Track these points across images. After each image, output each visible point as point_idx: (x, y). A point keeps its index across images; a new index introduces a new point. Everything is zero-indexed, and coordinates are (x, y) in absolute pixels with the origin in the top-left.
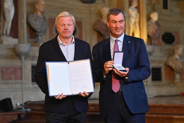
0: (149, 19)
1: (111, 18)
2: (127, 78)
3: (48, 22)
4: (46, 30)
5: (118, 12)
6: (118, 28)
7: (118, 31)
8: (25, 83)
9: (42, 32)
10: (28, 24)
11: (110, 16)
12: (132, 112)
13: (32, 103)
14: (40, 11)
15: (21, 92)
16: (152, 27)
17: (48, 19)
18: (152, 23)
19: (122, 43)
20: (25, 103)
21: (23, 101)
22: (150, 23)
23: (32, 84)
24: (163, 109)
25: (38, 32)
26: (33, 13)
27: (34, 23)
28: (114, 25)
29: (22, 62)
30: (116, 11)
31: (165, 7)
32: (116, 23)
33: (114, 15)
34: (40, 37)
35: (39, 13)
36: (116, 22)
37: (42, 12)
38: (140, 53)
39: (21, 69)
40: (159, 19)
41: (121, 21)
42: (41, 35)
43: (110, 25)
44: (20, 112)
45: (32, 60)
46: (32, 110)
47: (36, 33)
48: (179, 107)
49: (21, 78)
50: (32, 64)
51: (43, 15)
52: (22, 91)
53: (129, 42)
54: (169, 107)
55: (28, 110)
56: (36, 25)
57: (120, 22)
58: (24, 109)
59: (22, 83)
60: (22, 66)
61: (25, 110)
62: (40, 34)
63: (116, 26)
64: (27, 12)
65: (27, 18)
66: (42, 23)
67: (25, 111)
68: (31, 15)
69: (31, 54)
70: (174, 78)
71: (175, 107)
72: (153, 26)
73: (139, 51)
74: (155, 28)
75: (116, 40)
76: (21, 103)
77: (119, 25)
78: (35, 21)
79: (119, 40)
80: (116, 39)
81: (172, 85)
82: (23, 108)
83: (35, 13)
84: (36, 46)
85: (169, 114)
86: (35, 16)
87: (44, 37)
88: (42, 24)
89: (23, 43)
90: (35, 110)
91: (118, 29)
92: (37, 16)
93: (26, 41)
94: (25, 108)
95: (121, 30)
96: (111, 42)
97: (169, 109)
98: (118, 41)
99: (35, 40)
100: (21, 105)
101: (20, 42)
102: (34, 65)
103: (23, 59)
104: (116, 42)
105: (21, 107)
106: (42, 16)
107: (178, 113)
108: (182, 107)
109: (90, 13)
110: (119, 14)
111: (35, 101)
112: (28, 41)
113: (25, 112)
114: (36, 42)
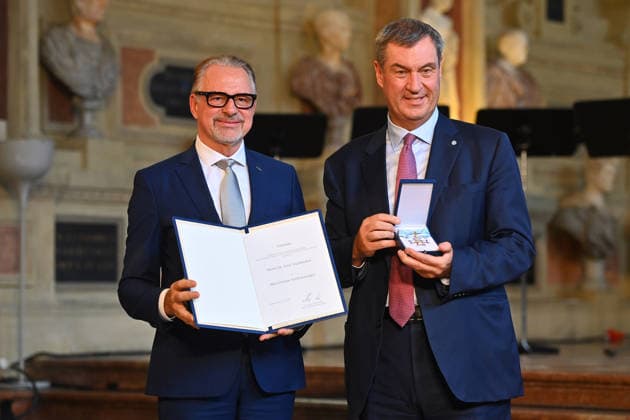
0: (493, 56)
1: (390, 55)
2: (445, 282)
3: (118, 60)
4: (112, 89)
5: (415, 35)
6: (416, 93)
7: (415, 102)
8: (28, 287)
9: (95, 98)
10: (45, 66)
11: (388, 50)
12: (461, 396)
13: (53, 360)
14: (89, 20)
15: (14, 321)
16: (504, 87)
17: (118, 50)
18: (504, 71)
19: (429, 147)
20: (30, 361)
21: (20, 350)
22: (496, 72)
23: (58, 290)
24: (537, 389)
25: (82, 98)
26: (62, 25)
27: (68, 62)
28: (400, 82)
29: (19, 209)
30: (410, 31)
31: (555, 12)
32: (408, 74)
33: (402, 45)
34: (88, 118)
35: (87, 28)
36: (408, 70)
37: (97, 24)
38: (492, 184)
39: (16, 232)
40: (530, 57)
41: (424, 69)
42: (93, 110)
43: (385, 80)
44: (9, 395)
45: (59, 200)
46: (54, 385)
47: (76, 100)
48: (598, 382)
49: (17, 268)
50: (57, 217)
51: (101, 36)
52: (19, 315)
53: (454, 143)
54: (558, 382)
55: (41, 385)
56: (77, 72)
57: (422, 69)
58: (23, 383)
59: (18, 287)
60: (19, 221)
61: (30, 385)
62: (88, 104)
63: (408, 87)
64: (41, 21)
65: (42, 43)
66: (95, 63)
67: (28, 388)
68: (56, 33)
69: (52, 177)
70: (584, 276)
71: (583, 383)
72: (510, 84)
73: (490, 176)
74: (515, 91)
75: (408, 135)
76: (15, 359)
77: (418, 82)
78: (72, 54)
79: (417, 137)
80: (408, 132)
81: (574, 301)
82: (22, 377)
83: (73, 29)
84: (72, 148)
85: (560, 408)
86: (72, 39)
87: (102, 116)
88: (98, 69)
89: (25, 137)
90: (67, 386)
91: (416, 96)
92: (80, 40)
93: (35, 128)
94: (31, 378)
95: (426, 100)
96: (388, 142)
97: (560, 390)
98: (414, 140)
99: (68, 127)
100: (14, 366)
101: (11, 133)
102: (65, 220)
103: (24, 195)
104: (405, 143)
105: (13, 374)
106: (96, 40)
107: (592, 405)
108: (607, 383)
109: (277, 31)
110: (420, 42)
111: (67, 351)
112: (43, 130)
113: (28, 394)
114: (72, 134)
